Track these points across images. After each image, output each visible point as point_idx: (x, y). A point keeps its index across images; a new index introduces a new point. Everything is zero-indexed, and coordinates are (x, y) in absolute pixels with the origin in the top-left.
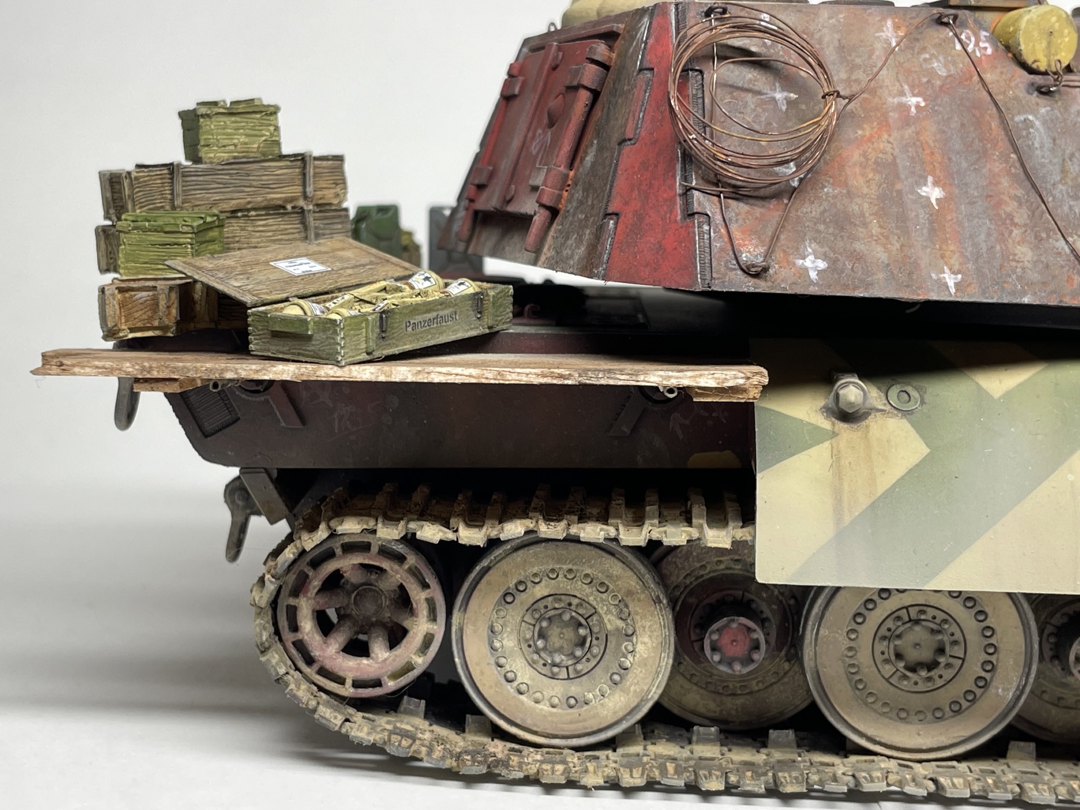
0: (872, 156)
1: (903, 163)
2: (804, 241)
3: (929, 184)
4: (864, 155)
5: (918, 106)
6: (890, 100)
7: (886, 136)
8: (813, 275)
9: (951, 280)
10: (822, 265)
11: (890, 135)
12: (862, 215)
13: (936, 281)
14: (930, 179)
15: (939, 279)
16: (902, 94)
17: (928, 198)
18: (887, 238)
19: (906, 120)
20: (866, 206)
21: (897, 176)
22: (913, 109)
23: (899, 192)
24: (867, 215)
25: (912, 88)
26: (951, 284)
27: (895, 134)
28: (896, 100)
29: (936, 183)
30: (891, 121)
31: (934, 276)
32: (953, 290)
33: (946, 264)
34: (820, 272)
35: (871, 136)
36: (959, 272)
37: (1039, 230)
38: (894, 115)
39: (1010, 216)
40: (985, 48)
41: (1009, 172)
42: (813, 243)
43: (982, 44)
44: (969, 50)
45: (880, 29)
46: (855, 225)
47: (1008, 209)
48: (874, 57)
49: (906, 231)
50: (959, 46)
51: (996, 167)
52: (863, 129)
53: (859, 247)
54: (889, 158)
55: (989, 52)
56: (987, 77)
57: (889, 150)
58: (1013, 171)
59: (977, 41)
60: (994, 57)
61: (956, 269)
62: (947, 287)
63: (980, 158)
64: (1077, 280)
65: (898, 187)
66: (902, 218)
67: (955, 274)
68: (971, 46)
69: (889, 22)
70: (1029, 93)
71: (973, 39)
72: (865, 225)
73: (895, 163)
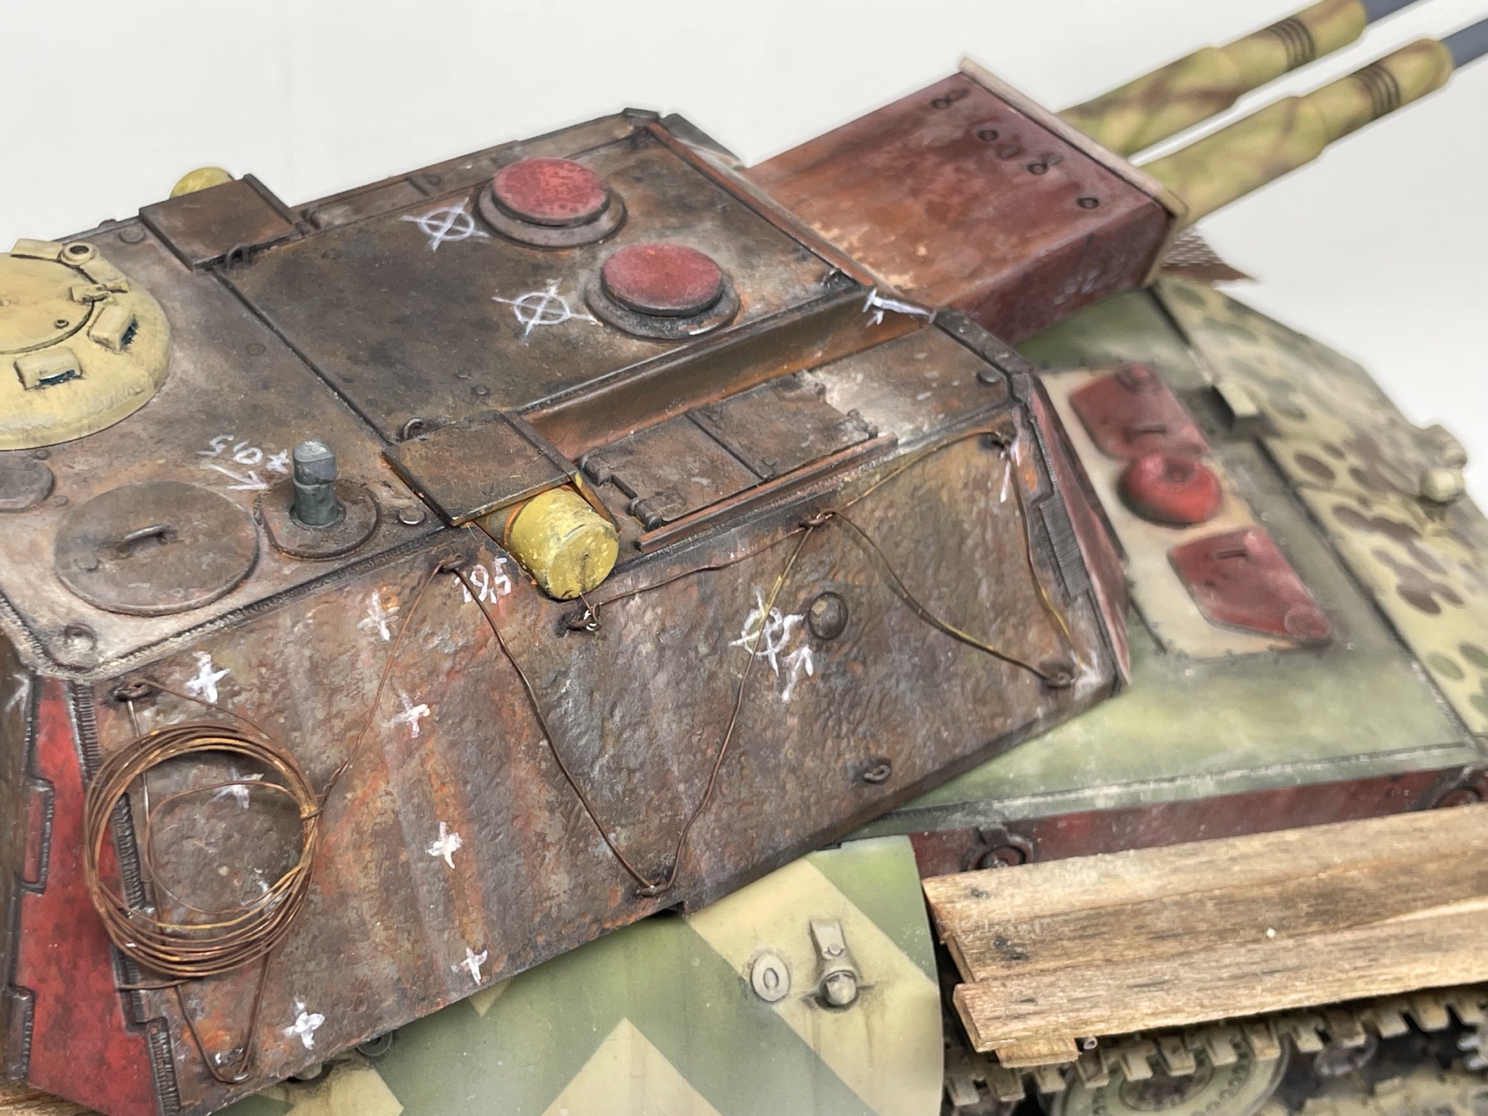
0: (368, 828)
1: (407, 818)
2: (291, 995)
3: (442, 834)
4: (358, 830)
5: (421, 721)
6: (385, 725)
7: (382, 786)
8: (308, 1041)
9: (475, 965)
10: (317, 1020)
11: (388, 783)
12: (363, 922)
13: (457, 975)
14: (443, 827)
15: (461, 969)
16: (400, 708)
17: (441, 858)
18: (394, 941)
19: (407, 747)
20: (365, 906)
21: (402, 843)
22: (416, 728)
23: (406, 865)
24: (367, 918)
25: (412, 691)
26: (475, 970)
27: (395, 777)
28: (392, 724)
29: (448, 832)
30: (388, 759)
31: (454, 968)
32: (477, 978)
33: (468, 943)
34: (316, 1033)
35: (365, 794)
36: (484, 948)
37: (576, 840)
38: (391, 748)
39: (541, 837)
40: (503, 584)
41: (539, 769)
42: (305, 992)
43: (498, 581)
44: (482, 598)
45: (364, 614)
46: (354, 941)
47: (539, 827)
48: (359, 665)
49: (417, 919)
50: (468, 598)
51: (522, 770)
52: (353, 789)
53: (362, 971)
54: (389, 818)
55: (508, 588)
56: (507, 631)
57: (389, 805)
58: (544, 765)
59: (491, 579)
60: (514, 595)
61: (479, 945)
62: (470, 976)
63: (503, 764)
64: (621, 890)
65: (403, 857)
66: (411, 902)
67: (479, 953)
68: (484, 590)
69: (375, 597)
70: (560, 634)
71: (486, 577)
72: (366, 935)
73: (397, 823)
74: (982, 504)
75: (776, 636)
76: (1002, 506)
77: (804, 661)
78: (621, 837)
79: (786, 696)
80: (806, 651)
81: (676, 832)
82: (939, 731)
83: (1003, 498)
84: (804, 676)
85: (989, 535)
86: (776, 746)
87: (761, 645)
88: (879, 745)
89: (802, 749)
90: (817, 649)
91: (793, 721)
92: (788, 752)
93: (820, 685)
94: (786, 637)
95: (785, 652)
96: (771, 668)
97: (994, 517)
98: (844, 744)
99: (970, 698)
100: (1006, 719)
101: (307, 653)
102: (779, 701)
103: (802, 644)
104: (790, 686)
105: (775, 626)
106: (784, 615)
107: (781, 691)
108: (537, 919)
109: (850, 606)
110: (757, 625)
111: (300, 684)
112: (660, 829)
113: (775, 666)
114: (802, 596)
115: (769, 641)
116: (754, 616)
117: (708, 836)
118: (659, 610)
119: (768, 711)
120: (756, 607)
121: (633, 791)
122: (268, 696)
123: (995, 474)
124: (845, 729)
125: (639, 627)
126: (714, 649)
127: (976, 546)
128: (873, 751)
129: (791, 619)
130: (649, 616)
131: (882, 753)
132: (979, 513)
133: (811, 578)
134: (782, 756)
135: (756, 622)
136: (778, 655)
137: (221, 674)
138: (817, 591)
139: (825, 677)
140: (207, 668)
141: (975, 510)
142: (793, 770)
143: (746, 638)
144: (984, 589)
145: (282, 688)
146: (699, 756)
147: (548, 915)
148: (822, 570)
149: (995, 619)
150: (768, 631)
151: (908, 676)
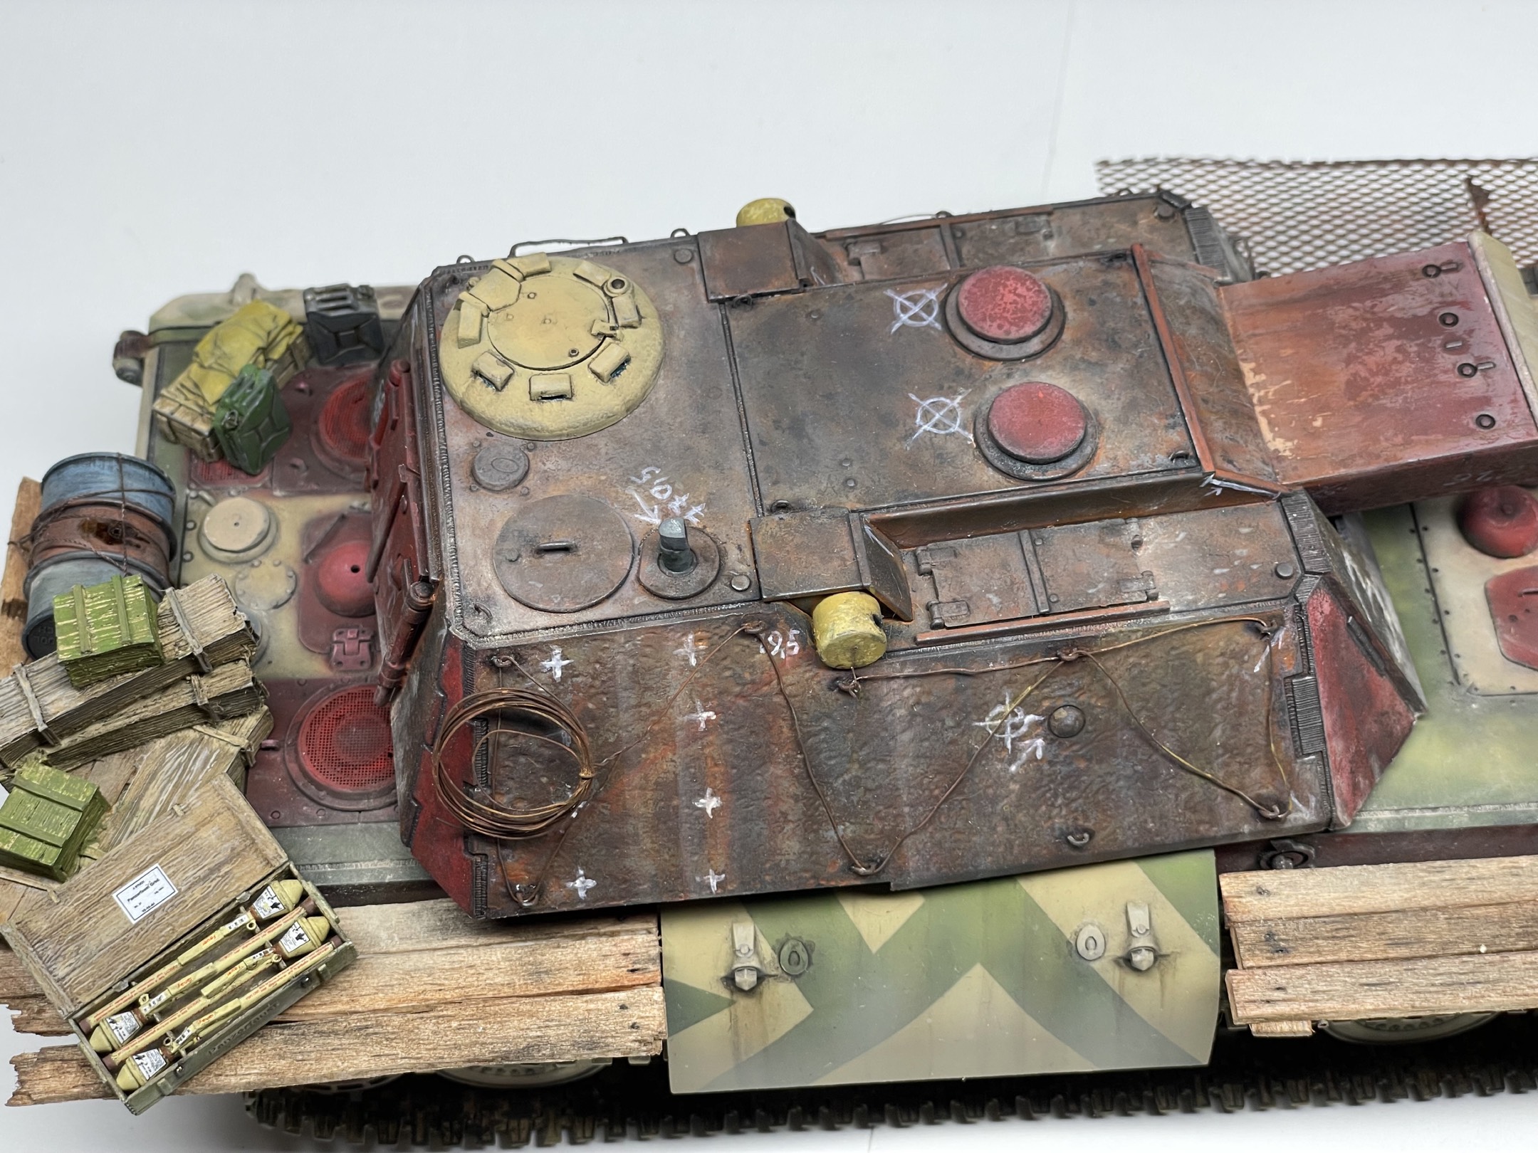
0: (653, 778)
1: (684, 780)
2: (576, 863)
3: (708, 795)
4: (646, 778)
5: (708, 721)
6: (680, 719)
7: (670, 755)
8: (582, 894)
9: (713, 881)
10: (591, 883)
11: (674, 754)
12: (637, 835)
13: (699, 884)
14: (709, 791)
15: (703, 881)
16: (694, 710)
17: (704, 810)
18: (657, 851)
19: (694, 735)
20: (640, 825)
21: (676, 794)
22: (703, 725)
23: (676, 808)
24: (640, 832)
25: (706, 700)
26: (713, 883)
27: (680, 752)
28: (686, 718)
29: (713, 795)
30: (677, 739)
31: (698, 879)
32: (714, 889)
33: (712, 867)
34: (588, 891)
35: (655, 758)
36: (723, 872)
37: (810, 824)
38: (680, 735)
39: (784, 814)
40: (793, 648)
41: (792, 773)
42: (585, 866)
43: (789, 644)
44: (773, 653)
45: (681, 645)
46: (628, 844)
47: (784, 808)
48: (669, 677)
49: (676, 843)
50: (762, 651)
51: (777, 770)
52: (647, 753)
53: (628, 863)
54: (671, 776)
55: (796, 651)
56: (787, 679)
57: (671, 768)
58: (796, 771)
59: (784, 642)
60: (800, 656)
61: (721, 869)
62: (709, 887)
63: (764, 763)
64: (840, 863)
65: (675, 803)
66: (675, 831)
67: (719, 874)
68: (777, 648)
69: (691, 637)
70: (831, 689)
71: (780, 640)
72: (636, 843)
73: (675, 781)
74: (1235, 671)
75: (1015, 727)
76: (1254, 675)
77: (1036, 749)
78: (847, 830)
79: (1013, 768)
80: (1040, 742)
81: (896, 839)
82: (1146, 821)
83: (1257, 669)
84: (1032, 758)
85: (1234, 695)
86: (994, 801)
87: (1000, 729)
88: (1087, 819)
89: (1018, 807)
90: (1049, 743)
91: (1014, 787)
92: (1004, 806)
93: (1046, 767)
94: (1023, 729)
95: (1022, 738)
96: (1005, 747)
97: (1243, 682)
98: (1055, 812)
99: (1182, 805)
100: (1212, 826)
101: (631, 662)
102: (1006, 770)
103: (1037, 736)
104: (1019, 762)
105: (1017, 720)
106: (1027, 713)
107: (1010, 764)
108: (768, 866)
109: (1088, 718)
110: (999, 715)
111: (622, 679)
112: (882, 832)
113: (1009, 746)
114: (1046, 704)
115: (1009, 729)
116: (999, 709)
117: (921, 846)
118: (918, 689)
119: (994, 775)
120: (1003, 703)
121: (865, 803)
122: (597, 683)
123: (1254, 651)
124: (1060, 801)
125: (898, 697)
126: (958, 725)
127: (1220, 700)
128: (1081, 822)
129: (1030, 718)
130: (906, 693)
131: (1089, 825)
132: (1230, 676)
133: (1058, 693)
134: (999, 808)
135: (1000, 714)
136: (1013, 740)
137: (566, 662)
138: (1060, 703)
139: (1051, 763)
140: (558, 657)
141: (1227, 673)
142: (1006, 819)
143: (988, 722)
144: (1218, 733)
145: (610, 679)
146: (927, 793)
147: (778, 865)
148: (1069, 690)
149: (1223, 755)
150: (1010, 721)
151: (1128, 778)
